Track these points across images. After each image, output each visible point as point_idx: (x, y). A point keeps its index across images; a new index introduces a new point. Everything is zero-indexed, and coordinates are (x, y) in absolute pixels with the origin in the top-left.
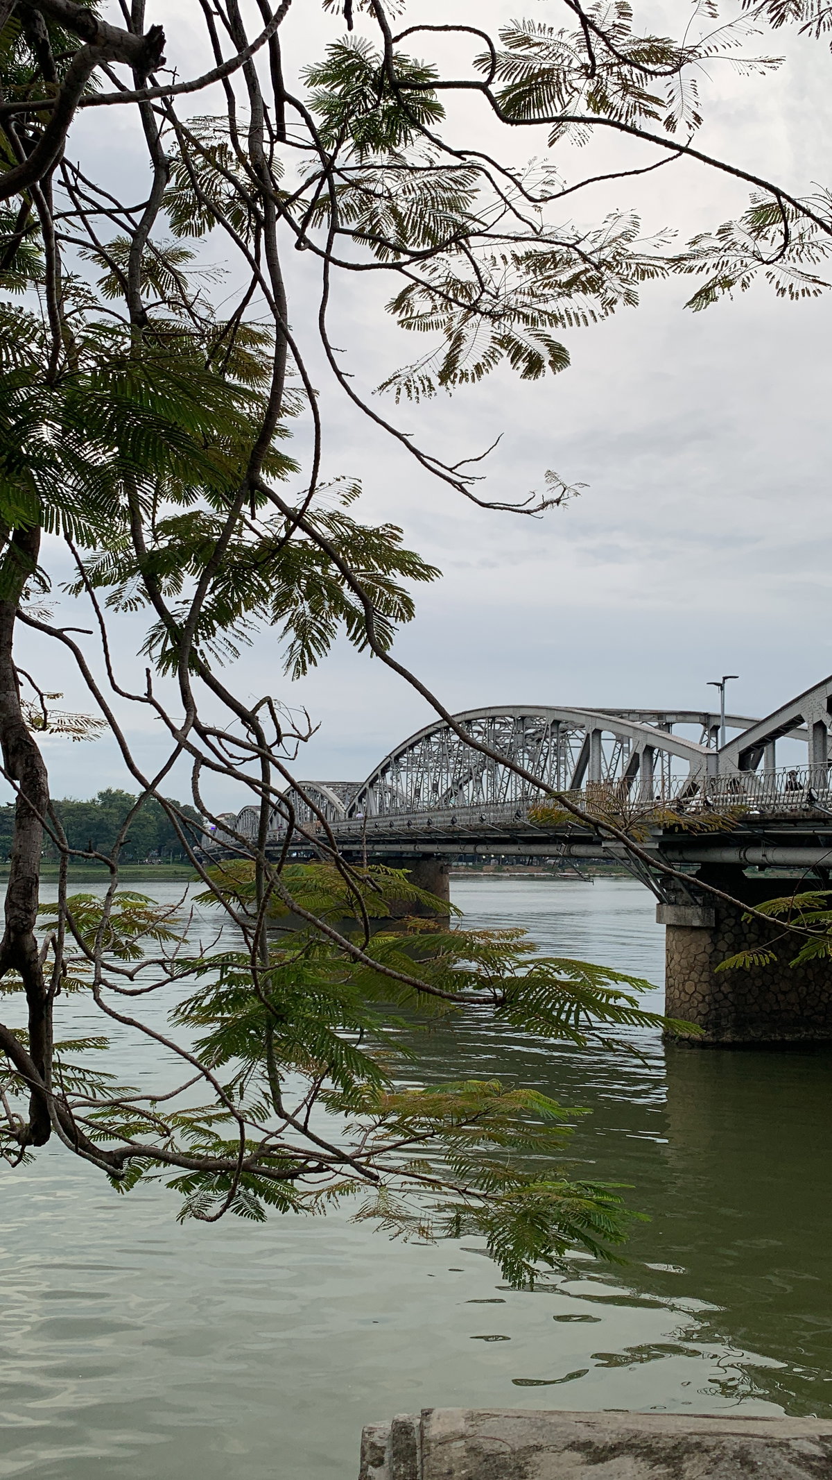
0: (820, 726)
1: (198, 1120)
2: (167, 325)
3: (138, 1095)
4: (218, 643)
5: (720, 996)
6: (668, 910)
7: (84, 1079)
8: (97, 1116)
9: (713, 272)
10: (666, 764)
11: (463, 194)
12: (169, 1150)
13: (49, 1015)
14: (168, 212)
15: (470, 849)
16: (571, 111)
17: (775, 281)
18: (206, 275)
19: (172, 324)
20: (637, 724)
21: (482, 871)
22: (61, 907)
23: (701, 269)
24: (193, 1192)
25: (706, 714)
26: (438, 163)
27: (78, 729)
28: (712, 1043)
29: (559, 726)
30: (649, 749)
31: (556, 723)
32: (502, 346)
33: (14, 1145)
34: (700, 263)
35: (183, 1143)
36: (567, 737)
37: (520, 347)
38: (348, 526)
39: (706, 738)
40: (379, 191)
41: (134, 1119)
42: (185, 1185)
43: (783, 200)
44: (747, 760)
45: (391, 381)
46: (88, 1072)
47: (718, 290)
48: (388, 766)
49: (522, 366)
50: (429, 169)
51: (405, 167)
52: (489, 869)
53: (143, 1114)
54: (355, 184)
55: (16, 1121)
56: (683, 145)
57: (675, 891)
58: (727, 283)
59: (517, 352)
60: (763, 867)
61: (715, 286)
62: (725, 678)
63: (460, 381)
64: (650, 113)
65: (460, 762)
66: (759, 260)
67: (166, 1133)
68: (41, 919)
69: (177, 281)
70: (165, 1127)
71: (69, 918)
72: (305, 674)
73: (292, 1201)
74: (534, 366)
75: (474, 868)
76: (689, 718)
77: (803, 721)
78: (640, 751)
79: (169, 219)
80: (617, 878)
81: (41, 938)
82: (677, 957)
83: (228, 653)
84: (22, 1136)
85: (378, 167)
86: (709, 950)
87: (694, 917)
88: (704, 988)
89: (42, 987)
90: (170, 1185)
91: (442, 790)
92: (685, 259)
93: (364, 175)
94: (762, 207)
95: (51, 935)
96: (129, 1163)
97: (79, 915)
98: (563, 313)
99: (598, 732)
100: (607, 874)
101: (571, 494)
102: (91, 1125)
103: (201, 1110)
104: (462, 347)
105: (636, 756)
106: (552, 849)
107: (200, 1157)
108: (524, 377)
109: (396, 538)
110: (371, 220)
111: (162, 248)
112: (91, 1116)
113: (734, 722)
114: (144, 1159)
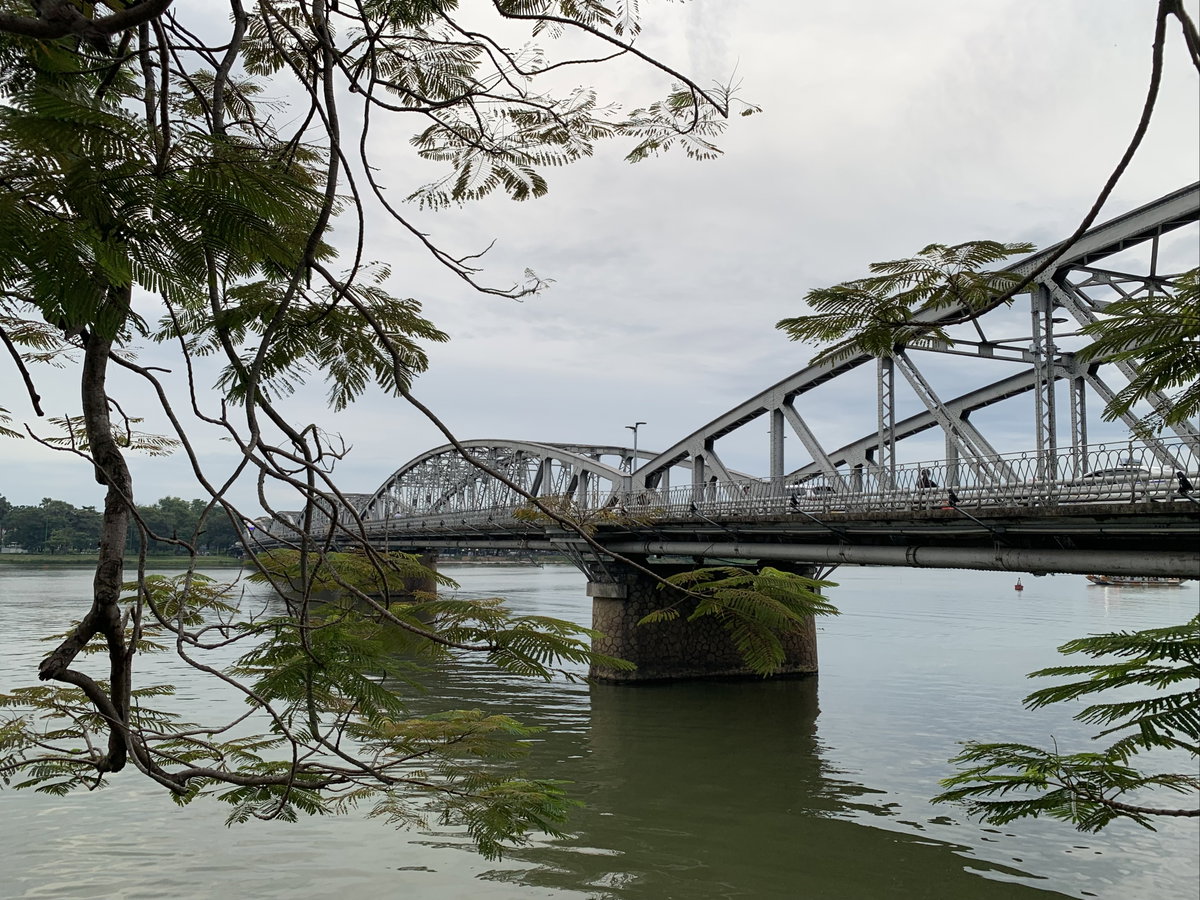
0: (700, 459)
1: (246, 747)
2: (238, 141)
3: (199, 729)
4: (277, 381)
5: (628, 647)
6: (595, 587)
7: (154, 719)
8: (163, 746)
9: (645, 137)
10: (595, 483)
11: (469, 64)
12: (222, 770)
13: (129, 669)
14: (243, 55)
15: (454, 544)
16: (549, 12)
17: (687, 146)
18: (272, 105)
19: (242, 140)
20: (577, 455)
21: (461, 560)
22: (141, 585)
23: (637, 133)
24: (240, 803)
25: (623, 449)
26: (452, 40)
27: (155, 446)
28: (622, 681)
29: (521, 455)
30: (585, 473)
31: (520, 452)
32: (499, 175)
33: (94, 773)
34: (636, 129)
35: (233, 765)
36: (526, 463)
37: (512, 177)
38: (382, 298)
39: (623, 465)
40: (407, 55)
41: (194, 748)
42: (233, 798)
43: (695, 90)
44: (651, 481)
45: (417, 194)
46: (157, 713)
47: (648, 149)
48: (393, 482)
49: (514, 191)
50: (445, 43)
51: (428, 40)
52: (467, 559)
53: (201, 744)
54: (389, 49)
55: (97, 753)
56: (629, 45)
57: (600, 573)
58: (655, 145)
59: (510, 181)
60: (659, 555)
61: (645, 147)
62: (637, 424)
63: (468, 198)
64: (605, 21)
65: (448, 480)
66: (678, 130)
67: (219, 757)
68: (124, 594)
69: (247, 107)
70: (219, 753)
71: (146, 593)
72: (344, 407)
73: (318, 807)
74: (522, 192)
75: (456, 558)
76: (612, 451)
77: (688, 455)
78: (578, 474)
79: (244, 60)
80: (558, 565)
81: (123, 609)
82: (600, 620)
83: (286, 389)
84: (102, 765)
85: (408, 38)
86: (622, 614)
87: (613, 591)
88: (618, 642)
89: (123, 647)
90: (221, 798)
91: (434, 500)
92: (626, 126)
93: (397, 43)
94: (680, 94)
95: (131, 606)
96: (189, 783)
97: (153, 591)
98: (544, 155)
99: (549, 460)
100: (552, 562)
101: (543, 286)
102: (159, 754)
103: (249, 739)
104: (470, 174)
105: (575, 477)
106: (514, 544)
107: (246, 775)
108: (514, 199)
109: (416, 309)
110: (400, 76)
111: (237, 81)
112: (158, 747)
113: (643, 455)
114: (200, 779)
